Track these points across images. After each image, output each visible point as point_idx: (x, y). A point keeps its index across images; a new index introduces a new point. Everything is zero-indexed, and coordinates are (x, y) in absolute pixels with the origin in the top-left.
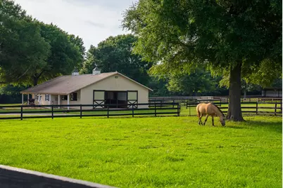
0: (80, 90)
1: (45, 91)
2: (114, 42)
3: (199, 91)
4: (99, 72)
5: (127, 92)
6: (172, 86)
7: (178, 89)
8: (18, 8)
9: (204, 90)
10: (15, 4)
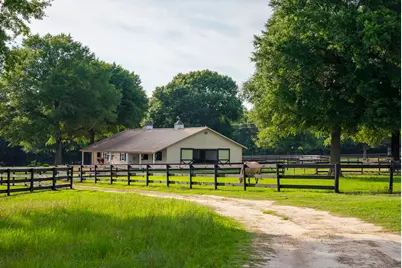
0: (165, 149)
1: (119, 150)
2: (186, 83)
3: (300, 148)
4: (182, 126)
5: (217, 150)
6: (261, 141)
7: (270, 145)
8: (86, 50)
9: (308, 146)
10: (83, 46)
